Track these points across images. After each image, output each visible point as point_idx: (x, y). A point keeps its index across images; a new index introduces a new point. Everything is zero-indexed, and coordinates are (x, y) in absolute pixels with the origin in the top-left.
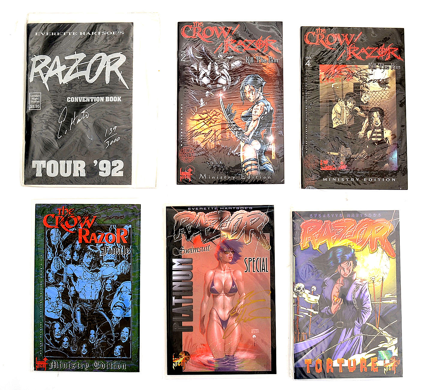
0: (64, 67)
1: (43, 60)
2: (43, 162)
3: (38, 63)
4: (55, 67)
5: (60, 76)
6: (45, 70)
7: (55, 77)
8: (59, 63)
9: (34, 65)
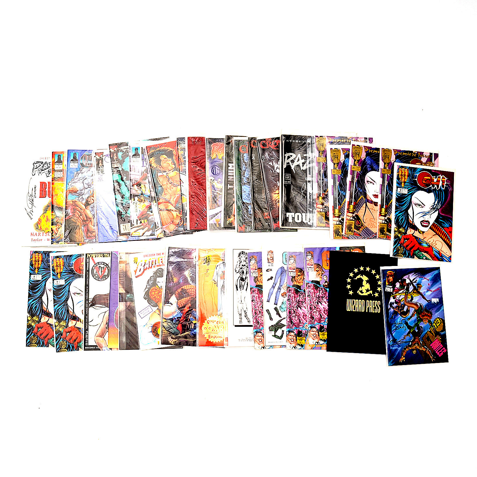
0: (303, 161)
1: (291, 156)
2: (293, 214)
3: (289, 157)
4: (298, 160)
5: (301, 165)
6: (293, 161)
7: (298, 166)
8: (300, 159)
9: (286, 158)
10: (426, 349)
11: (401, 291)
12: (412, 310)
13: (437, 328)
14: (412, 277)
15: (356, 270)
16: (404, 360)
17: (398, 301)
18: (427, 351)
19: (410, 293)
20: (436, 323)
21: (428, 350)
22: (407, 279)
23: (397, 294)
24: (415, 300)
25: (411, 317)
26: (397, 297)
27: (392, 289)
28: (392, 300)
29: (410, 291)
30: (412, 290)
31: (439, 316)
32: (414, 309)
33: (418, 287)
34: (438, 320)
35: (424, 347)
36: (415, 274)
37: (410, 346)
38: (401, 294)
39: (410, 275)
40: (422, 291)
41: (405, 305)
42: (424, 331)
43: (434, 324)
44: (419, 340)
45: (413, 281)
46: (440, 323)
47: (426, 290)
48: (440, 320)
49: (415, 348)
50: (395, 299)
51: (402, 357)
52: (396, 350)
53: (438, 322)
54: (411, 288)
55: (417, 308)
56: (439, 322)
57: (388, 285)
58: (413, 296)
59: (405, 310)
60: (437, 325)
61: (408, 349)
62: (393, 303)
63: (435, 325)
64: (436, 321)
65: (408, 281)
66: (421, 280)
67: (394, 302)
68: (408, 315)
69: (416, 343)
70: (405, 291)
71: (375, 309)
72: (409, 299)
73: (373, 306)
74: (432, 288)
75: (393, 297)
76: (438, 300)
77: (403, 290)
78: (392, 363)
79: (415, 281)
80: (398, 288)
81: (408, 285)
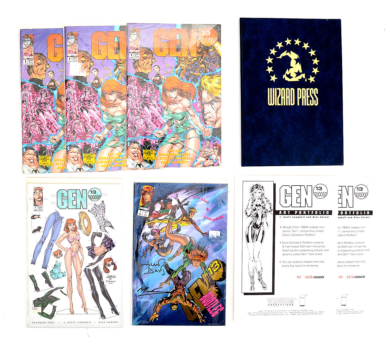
10: (193, 304)
11: (162, 217)
12: (176, 247)
13: (212, 275)
14: (182, 196)
15: (280, 45)
16: (157, 319)
17: (156, 231)
18: (194, 307)
19: (176, 220)
20: (213, 268)
21: (196, 307)
22: (173, 199)
23: (156, 221)
24: (183, 232)
25: (174, 256)
26: (156, 225)
27: (148, 212)
28: (147, 229)
29: (177, 218)
30: (179, 216)
31: (218, 258)
32: (181, 245)
33: (190, 212)
34: (216, 263)
35: (190, 301)
36: (187, 193)
37: (169, 298)
38: (161, 221)
39: (180, 194)
40: (195, 218)
41: (166, 237)
42: (193, 278)
43: (209, 269)
44: (183, 290)
45: (184, 203)
46: (218, 268)
47: (202, 218)
48: (218, 263)
49: (176, 302)
50: (152, 228)
51: (155, 313)
52: (146, 303)
53: (215, 266)
54: (179, 213)
55: (184, 244)
56: (217, 266)
57: (142, 206)
58: (181, 225)
59: (166, 245)
60: (214, 270)
61: (165, 302)
62: (148, 235)
63: (211, 271)
64: (213, 264)
65: (174, 202)
66: (197, 202)
67: (149, 233)
68: (169, 253)
69: (178, 295)
70: (168, 218)
71: (311, 101)
72: (174, 229)
73: (308, 96)
74: (212, 215)
75: (148, 224)
76: (219, 233)
77: (166, 216)
78: (138, 321)
79: (186, 202)
80: (157, 212)
81: (174, 208)
